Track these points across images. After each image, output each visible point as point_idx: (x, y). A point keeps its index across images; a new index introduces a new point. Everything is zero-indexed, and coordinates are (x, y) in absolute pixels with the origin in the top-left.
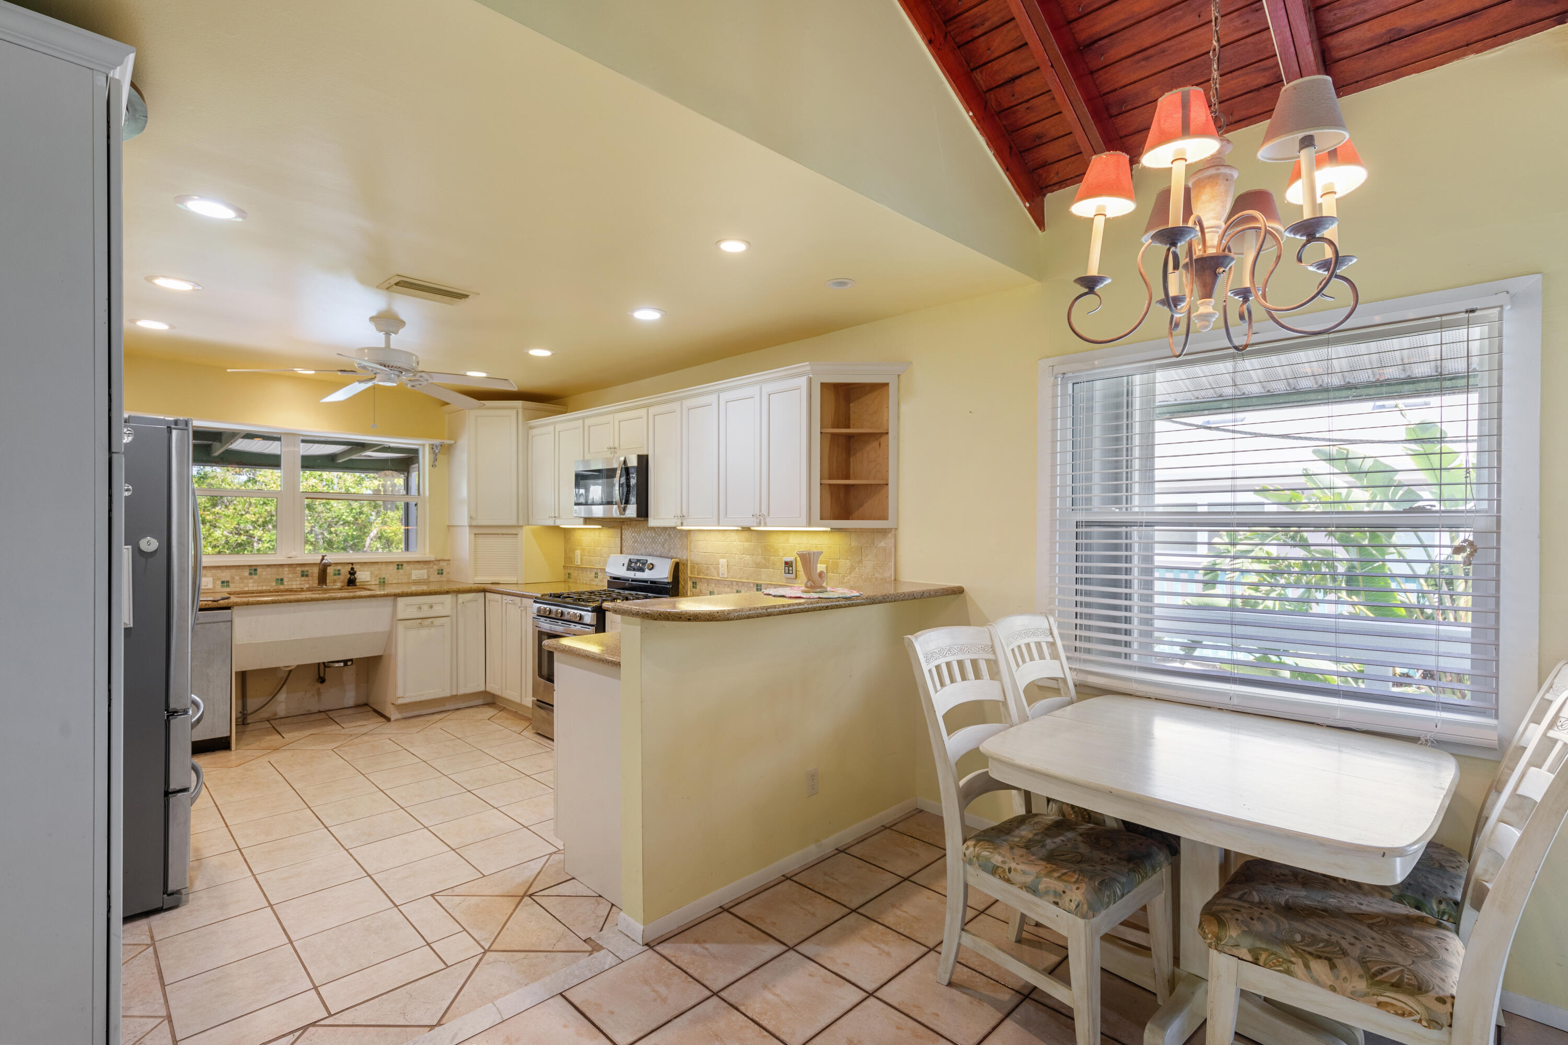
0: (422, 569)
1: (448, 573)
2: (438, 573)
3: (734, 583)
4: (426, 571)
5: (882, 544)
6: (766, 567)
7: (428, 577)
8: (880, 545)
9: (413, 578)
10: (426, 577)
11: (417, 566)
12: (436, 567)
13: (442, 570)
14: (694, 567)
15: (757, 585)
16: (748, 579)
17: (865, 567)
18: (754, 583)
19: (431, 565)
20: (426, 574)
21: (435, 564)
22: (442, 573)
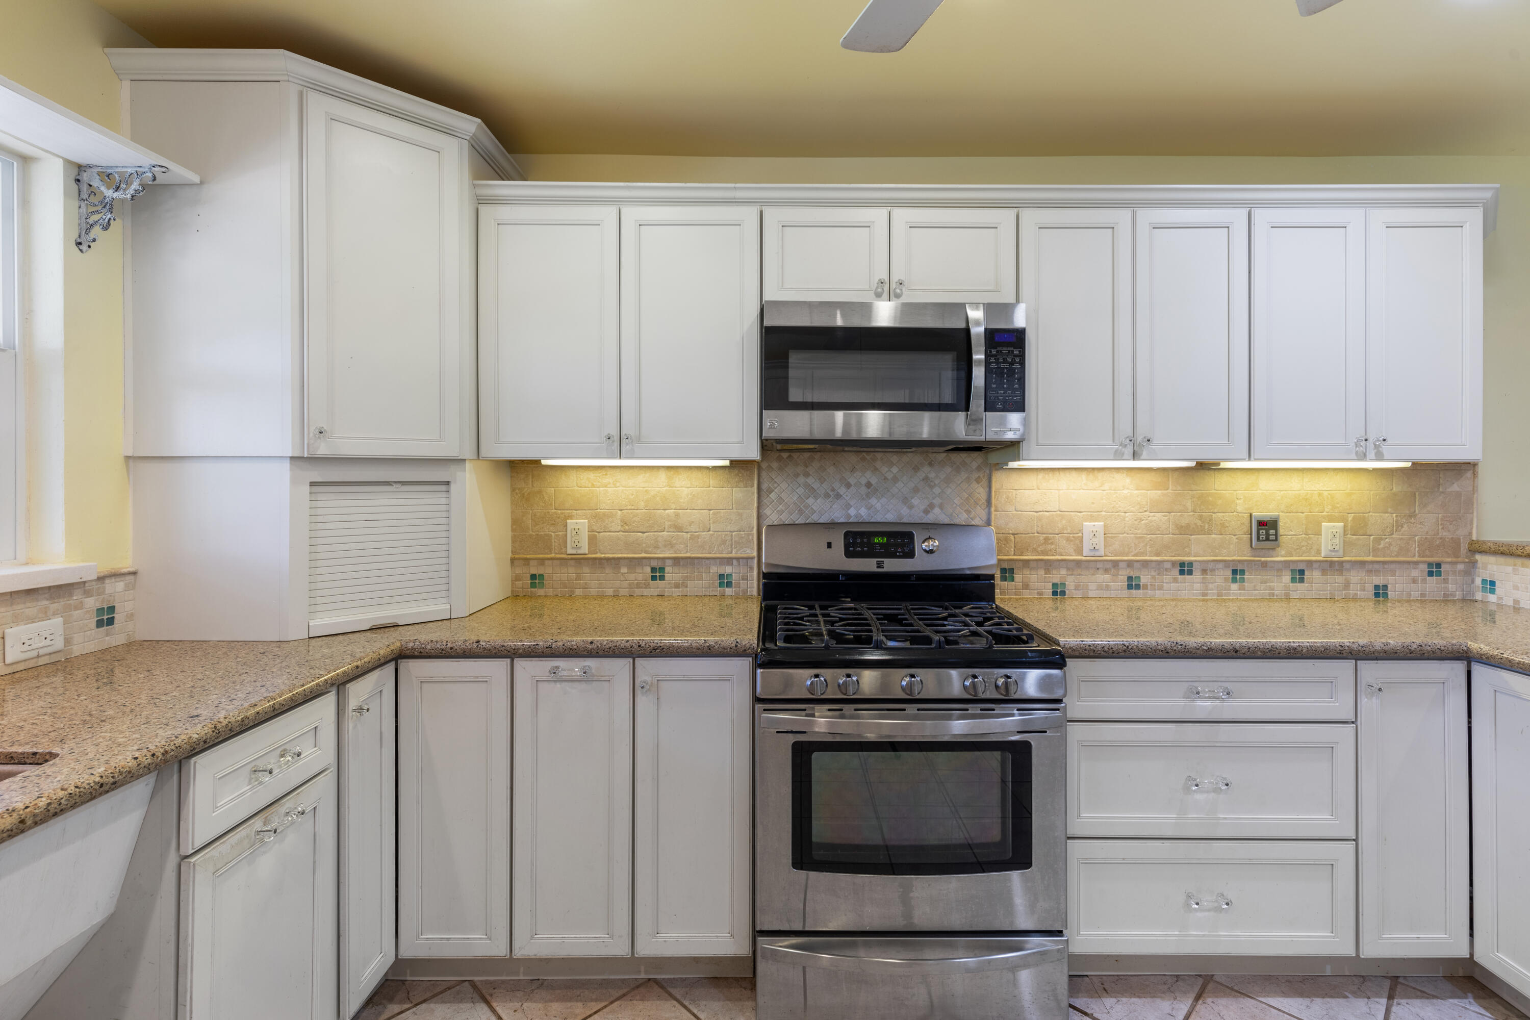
0: (45, 615)
1: (130, 617)
2: (100, 624)
3: (1122, 565)
4: (58, 620)
5: (1455, 487)
6: (1201, 531)
7: (68, 641)
8: (1450, 490)
9: (13, 654)
10: (59, 644)
11: (30, 608)
12: (92, 603)
13: (112, 609)
14: (1007, 540)
15: (1182, 564)
16: (1158, 555)
17: (1421, 523)
18: (1174, 563)
19: (77, 596)
20: (60, 631)
21: (88, 594)
22: (111, 621)
